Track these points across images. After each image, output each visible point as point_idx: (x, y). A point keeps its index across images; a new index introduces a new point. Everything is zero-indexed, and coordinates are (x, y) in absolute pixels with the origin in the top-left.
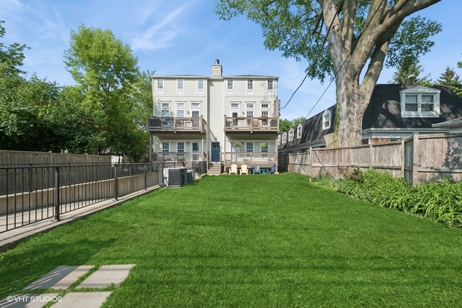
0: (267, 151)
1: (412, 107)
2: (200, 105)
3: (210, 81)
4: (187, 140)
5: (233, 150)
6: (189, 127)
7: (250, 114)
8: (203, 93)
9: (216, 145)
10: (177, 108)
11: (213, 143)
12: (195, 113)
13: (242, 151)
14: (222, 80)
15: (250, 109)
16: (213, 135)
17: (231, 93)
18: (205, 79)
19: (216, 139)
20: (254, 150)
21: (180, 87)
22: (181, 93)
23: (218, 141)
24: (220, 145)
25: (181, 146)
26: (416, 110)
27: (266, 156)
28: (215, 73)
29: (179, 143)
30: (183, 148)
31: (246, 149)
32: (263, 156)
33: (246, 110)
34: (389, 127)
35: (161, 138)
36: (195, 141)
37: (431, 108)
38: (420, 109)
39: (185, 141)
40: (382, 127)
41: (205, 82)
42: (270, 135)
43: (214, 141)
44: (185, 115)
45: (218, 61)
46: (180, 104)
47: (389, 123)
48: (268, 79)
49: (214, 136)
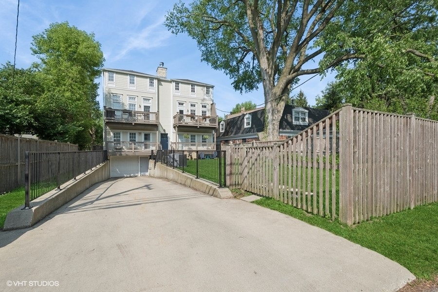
0: (206, 142)
1: (297, 119)
2: (150, 101)
3: (159, 81)
4: (139, 131)
5: (180, 140)
6: (140, 119)
7: (193, 112)
8: (154, 91)
9: (164, 137)
10: (129, 102)
11: (162, 134)
12: (147, 108)
13: (187, 141)
14: (171, 82)
15: (193, 108)
16: (162, 127)
17: (178, 93)
18: (156, 78)
19: (164, 130)
20: (196, 140)
21: (132, 82)
22: (133, 88)
23: (166, 133)
24: (168, 136)
25: (133, 136)
26: (299, 121)
27: (205, 145)
28: (161, 74)
29: (130, 133)
30: (135, 138)
31: (190, 140)
32: (203, 145)
33: (190, 108)
34: (288, 129)
35: (112, 128)
36: (147, 132)
37: (304, 120)
38: (300, 120)
39: (137, 132)
40: (285, 129)
41: (155, 82)
42: (207, 130)
43: (163, 132)
44: (137, 109)
45: (163, 63)
46: (132, 98)
47: (288, 127)
48: (206, 86)
49: (163, 129)
